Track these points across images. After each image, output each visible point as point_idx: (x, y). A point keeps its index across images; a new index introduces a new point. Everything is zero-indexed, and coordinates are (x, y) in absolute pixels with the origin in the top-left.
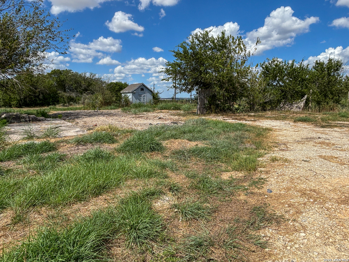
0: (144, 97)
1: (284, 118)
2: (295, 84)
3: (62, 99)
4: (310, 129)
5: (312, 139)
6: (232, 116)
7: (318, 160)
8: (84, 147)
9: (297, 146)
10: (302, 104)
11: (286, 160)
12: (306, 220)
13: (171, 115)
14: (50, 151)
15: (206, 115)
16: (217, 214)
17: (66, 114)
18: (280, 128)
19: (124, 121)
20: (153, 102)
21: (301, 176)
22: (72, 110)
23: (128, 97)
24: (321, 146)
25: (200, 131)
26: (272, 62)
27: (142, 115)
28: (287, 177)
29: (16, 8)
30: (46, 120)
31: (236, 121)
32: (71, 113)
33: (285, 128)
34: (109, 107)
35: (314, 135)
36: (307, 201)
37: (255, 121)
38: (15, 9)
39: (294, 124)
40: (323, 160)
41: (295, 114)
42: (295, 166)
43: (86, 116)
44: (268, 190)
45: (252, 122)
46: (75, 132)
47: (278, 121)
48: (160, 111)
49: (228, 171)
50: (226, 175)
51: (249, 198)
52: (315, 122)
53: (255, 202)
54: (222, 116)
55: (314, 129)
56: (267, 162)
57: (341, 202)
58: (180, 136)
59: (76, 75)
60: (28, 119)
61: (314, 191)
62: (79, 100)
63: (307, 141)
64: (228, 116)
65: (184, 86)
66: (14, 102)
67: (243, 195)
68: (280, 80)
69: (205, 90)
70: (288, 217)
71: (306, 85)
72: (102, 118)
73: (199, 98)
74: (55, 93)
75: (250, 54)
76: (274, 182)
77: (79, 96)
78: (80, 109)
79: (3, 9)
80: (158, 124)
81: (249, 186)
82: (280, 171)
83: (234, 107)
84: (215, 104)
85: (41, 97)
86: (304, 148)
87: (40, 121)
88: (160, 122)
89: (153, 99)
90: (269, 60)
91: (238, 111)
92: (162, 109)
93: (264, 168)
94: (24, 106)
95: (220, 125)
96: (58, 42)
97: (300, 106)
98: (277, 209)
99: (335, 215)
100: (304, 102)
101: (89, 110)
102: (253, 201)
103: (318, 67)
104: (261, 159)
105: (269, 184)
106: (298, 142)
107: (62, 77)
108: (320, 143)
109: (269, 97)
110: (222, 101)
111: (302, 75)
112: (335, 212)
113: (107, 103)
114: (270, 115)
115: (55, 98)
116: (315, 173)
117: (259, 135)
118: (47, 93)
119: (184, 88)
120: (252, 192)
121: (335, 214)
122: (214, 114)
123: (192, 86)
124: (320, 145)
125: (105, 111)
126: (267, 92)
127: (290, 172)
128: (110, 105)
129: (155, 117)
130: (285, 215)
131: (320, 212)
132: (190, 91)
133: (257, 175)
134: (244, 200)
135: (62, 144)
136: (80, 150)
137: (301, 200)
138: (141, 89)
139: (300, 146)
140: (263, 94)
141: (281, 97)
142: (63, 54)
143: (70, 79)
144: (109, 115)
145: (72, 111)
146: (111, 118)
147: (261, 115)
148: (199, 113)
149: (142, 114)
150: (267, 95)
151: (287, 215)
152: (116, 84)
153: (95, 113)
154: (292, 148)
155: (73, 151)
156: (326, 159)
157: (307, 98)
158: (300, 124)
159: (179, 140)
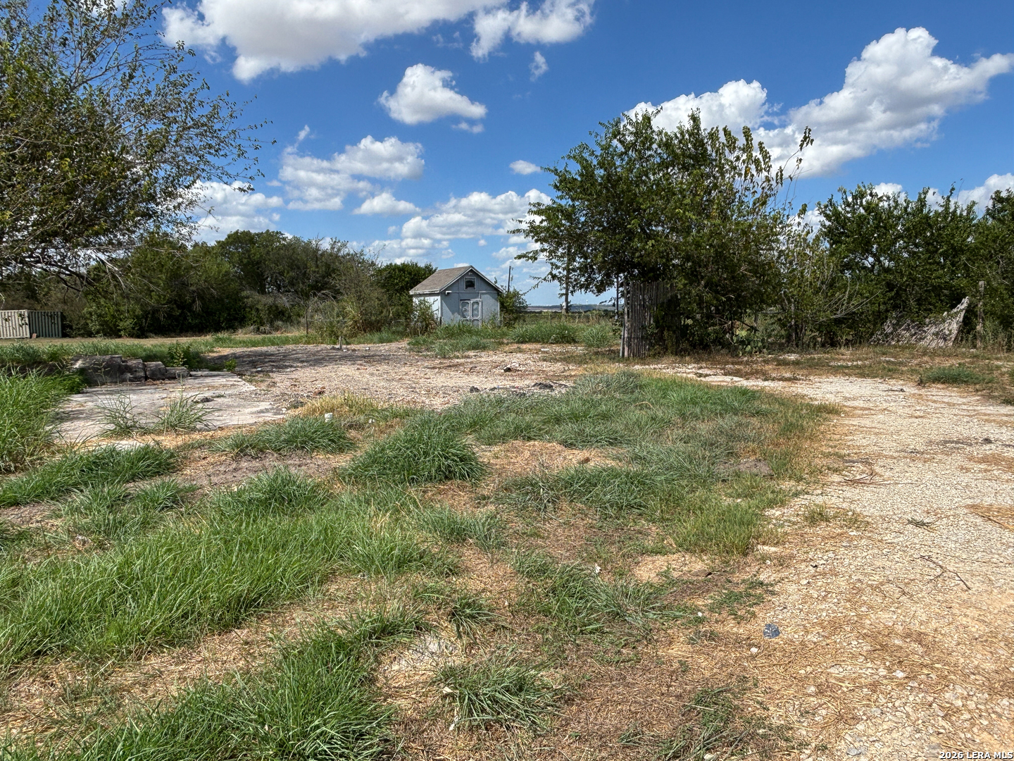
0: (475, 306)
1: (889, 370)
2: (930, 264)
3: (253, 312)
4: (965, 407)
5: (962, 443)
6: (728, 363)
7: (963, 522)
8: (256, 464)
9: (907, 469)
10: (953, 326)
11: (855, 521)
12: (862, 750)
13: (545, 360)
14: (158, 474)
15: (648, 360)
16: (574, 708)
17: (255, 356)
18: (866, 406)
19: (404, 377)
20: (501, 321)
21: (889, 581)
22: (273, 344)
23: (429, 308)
24: (986, 471)
25: (605, 417)
26: (855, 198)
27: (462, 360)
28: (842, 583)
29: (122, 72)
30: (191, 376)
31: (736, 379)
32: (266, 355)
33: (885, 405)
34: (377, 336)
35: (975, 430)
36: (885, 677)
37: (793, 379)
38: (119, 76)
39: (916, 391)
40: (979, 521)
41: (926, 358)
42: (880, 541)
43: (305, 364)
44: (768, 626)
45: (785, 384)
46: (253, 413)
47: (869, 380)
48: (515, 346)
49: (660, 553)
50: (650, 566)
51: (697, 652)
52: (987, 383)
53: (712, 669)
54: (697, 362)
55: (979, 408)
56: (794, 524)
57: (1002, 687)
58: (540, 430)
59: (293, 247)
60: (142, 374)
61: (919, 638)
62: (299, 315)
63: (942, 453)
64: (714, 363)
65: (584, 275)
66: (127, 323)
67: (681, 640)
68: (882, 251)
69: (644, 285)
70: (804, 733)
71: (965, 265)
72: (347, 370)
73: (628, 311)
74: (236, 298)
75: (782, 175)
76: (796, 597)
77: (299, 304)
78: (296, 341)
79: (90, 77)
80: (495, 388)
81: (712, 610)
82: (825, 557)
83: (736, 336)
84: (677, 328)
85: (197, 306)
86: (930, 476)
87: (174, 378)
88: (506, 382)
89: (501, 311)
90: (845, 192)
91: (749, 348)
92: (523, 340)
93: (776, 544)
94: (151, 332)
95: (674, 396)
96: (229, 159)
97: (947, 332)
98: (777, 701)
99: (967, 739)
100: (961, 320)
101: (322, 343)
102: (705, 666)
103: (1003, 209)
104: (778, 513)
105: (777, 603)
106: (914, 455)
107: (257, 252)
108: (984, 460)
109: (849, 303)
110: (698, 316)
111: (953, 236)
112: (973, 725)
113: (370, 326)
114: (848, 361)
115: (235, 310)
116: (938, 570)
117: (789, 429)
118: (214, 297)
119: (583, 279)
120: (712, 633)
121: (969, 736)
122: (672, 358)
123: (608, 275)
124: (983, 466)
125: (361, 347)
126: (840, 289)
127: (859, 562)
128: (379, 330)
129: (496, 367)
130: (797, 725)
131: (920, 721)
132: (601, 289)
133: (747, 569)
134: (680, 661)
135: (197, 453)
136: (240, 472)
137: (868, 671)
138: (467, 282)
139: (915, 471)
140: (829, 294)
141: (884, 303)
142: (244, 191)
143: (277, 256)
144: (369, 359)
145: (272, 349)
146: (371, 369)
147: (819, 359)
148: (626, 354)
149: (463, 357)
150: (839, 300)
151: (805, 724)
152: (403, 269)
153: (334, 353)
154: (888, 474)
155: (222, 476)
156: (990, 519)
157: (969, 306)
158: (938, 393)
159: (536, 443)
